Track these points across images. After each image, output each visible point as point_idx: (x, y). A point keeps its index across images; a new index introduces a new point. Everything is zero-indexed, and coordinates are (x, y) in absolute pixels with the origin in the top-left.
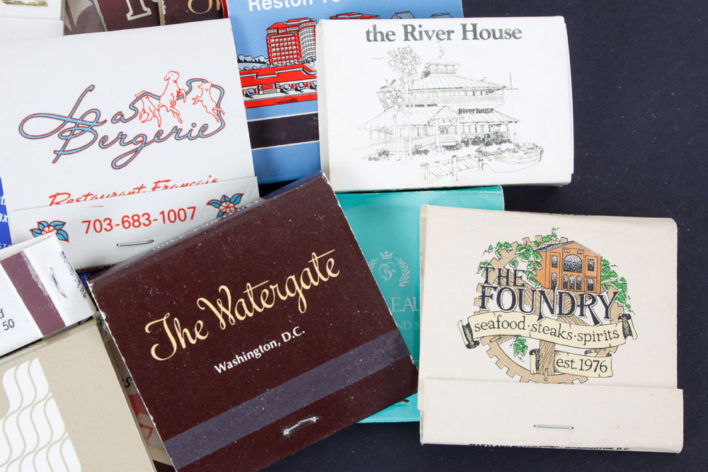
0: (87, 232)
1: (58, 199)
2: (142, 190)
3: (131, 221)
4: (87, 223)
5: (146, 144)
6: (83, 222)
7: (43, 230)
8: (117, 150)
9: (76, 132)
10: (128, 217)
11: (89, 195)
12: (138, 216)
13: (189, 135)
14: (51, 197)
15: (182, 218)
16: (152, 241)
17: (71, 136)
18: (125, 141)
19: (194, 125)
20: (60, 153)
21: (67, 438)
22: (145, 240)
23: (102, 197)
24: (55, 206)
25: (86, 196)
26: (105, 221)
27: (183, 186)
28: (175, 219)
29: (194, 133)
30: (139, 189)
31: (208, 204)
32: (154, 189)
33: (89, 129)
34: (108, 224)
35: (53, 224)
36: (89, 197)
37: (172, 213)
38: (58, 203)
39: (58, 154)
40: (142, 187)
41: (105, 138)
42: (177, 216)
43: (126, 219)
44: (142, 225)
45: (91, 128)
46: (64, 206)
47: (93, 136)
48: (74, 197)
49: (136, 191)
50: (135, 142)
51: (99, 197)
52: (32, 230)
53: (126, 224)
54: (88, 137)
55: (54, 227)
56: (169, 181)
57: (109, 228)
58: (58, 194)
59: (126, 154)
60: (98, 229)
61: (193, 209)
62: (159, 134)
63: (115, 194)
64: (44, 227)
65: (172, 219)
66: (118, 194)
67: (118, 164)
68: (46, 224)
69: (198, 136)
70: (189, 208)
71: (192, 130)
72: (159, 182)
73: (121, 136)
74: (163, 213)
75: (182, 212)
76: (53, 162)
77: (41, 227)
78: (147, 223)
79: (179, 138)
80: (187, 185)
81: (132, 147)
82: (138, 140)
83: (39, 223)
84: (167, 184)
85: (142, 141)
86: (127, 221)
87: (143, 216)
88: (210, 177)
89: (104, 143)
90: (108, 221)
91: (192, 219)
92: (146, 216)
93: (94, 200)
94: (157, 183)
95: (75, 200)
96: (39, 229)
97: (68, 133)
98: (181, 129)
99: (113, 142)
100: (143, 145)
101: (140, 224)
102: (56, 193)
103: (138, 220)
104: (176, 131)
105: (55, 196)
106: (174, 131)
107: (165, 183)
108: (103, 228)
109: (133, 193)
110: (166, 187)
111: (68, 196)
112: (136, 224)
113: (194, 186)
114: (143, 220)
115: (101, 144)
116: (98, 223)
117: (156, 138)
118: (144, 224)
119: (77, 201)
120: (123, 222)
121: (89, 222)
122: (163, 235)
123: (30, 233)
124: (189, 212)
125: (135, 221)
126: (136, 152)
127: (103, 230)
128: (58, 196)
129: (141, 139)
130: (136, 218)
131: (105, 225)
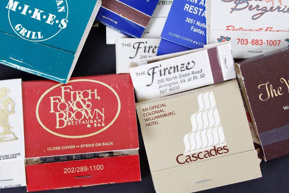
0: (238, 44)
1: (230, 28)
2: (261, 30)
3: (255, 42)
4: (239, 40)
5: (266, 11)
6: (237, 39)
7: (222, 40)
8: (255, 12)
9: (241, 2)
10: (254, 40)
11: (241, 28)
12: (258, 40)
13: (283, 10)
14: (227, 27)
15: (275, 44)
16: (261, 52)
17: (239, 3)
18: (259, 9)
19: (286, 7)
20: (234, 9)
21: (220, 126)
22: (259, 51)
23: (246, 30)
24: (228, 30)
25: (240, 29)
26: (245, 40)
27: (277, 31)
28: (272, 44)
29: (285, 10)
30: (260, 29)
31: (286, 40)
32: (266, 30)
33: (246, 1)
34: (246, 42)
35: (226, 38)
36: (241, 29)
37: (271, 42)
38: (229, 30)
39: (233, 9)
40: (261, 29)
41: (251, 6)
42: (273, 43)
43: (253, 41)
44: (259, 44)
45: (247, 1)
46: (231, 31)
47: (247, 4)
48: (235, 28)
49: (259, 30)
50: (262, 10)
51: (245, 30)
52: (218, 39)
53: (253, 43)
54: (245, 4)
55: (226, 39)
56: (272, 28)
57: (246, 43)
58: (230, 26)
59: (258, 14)
60: (242, 43)
61: (279, 41)
62: (272, 8)
63: (251, 30)
64: (223, 39)
65: (271, 44)
66: (252, 30)
67: (255, 17)
68: (223, 38)
69: (286, 12)
70: (278, 41)
71: (284, 8)
72: (268, 28)
73: (258, 6)
74: (268, 41)
75: (275, 42)
76: (230, 13)
77: (222, 39)
78: (261, 44)
79: (279, 11)
80: (279, 31)
81: (261, 12)
82: (263, 9)
83: (221, 37)
84: (271, 29)
85: (265, 10)
86: (254, 42)
87: (260, 41)
88: (288, 29)
89: (251, 8)
90: (246, 41)
91: (278, 45)
92: (261, 41)
93: (243, 31)
94: (267, 28)
95: (236, 30)
96: (221, 39)
97: (238, 2)
98: (281, 8)
99: (254, 8)
100: (265, 12)
101: (258, 44)
102: (229, 26)
103: (258, 42)
104: (279, 8)
105: (228, 27)
106: (278, 8)
107: (270, 29)
108: (244, 43)
109: (258, 30)
110: (271, 30)
111: (233, 27)
112: (257, 44)
113: (281, 32)
114: (259, 42)
115: (249, 8)
116: (242, 41)
117: (271, 9)
118: (260, 44)
119: (237, 30)
120: (252, 42)
121: (240, 39)
122: (266, 50)
123: (217, 40)
124: (278, 42)
125: (256, 42)
126: (262, 14)
127: (244, 44)
128: (230, 27)
129: (265, 9)
130: (257, 41)
131: (245, 42)
